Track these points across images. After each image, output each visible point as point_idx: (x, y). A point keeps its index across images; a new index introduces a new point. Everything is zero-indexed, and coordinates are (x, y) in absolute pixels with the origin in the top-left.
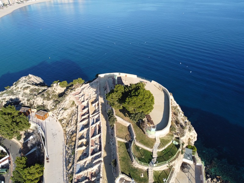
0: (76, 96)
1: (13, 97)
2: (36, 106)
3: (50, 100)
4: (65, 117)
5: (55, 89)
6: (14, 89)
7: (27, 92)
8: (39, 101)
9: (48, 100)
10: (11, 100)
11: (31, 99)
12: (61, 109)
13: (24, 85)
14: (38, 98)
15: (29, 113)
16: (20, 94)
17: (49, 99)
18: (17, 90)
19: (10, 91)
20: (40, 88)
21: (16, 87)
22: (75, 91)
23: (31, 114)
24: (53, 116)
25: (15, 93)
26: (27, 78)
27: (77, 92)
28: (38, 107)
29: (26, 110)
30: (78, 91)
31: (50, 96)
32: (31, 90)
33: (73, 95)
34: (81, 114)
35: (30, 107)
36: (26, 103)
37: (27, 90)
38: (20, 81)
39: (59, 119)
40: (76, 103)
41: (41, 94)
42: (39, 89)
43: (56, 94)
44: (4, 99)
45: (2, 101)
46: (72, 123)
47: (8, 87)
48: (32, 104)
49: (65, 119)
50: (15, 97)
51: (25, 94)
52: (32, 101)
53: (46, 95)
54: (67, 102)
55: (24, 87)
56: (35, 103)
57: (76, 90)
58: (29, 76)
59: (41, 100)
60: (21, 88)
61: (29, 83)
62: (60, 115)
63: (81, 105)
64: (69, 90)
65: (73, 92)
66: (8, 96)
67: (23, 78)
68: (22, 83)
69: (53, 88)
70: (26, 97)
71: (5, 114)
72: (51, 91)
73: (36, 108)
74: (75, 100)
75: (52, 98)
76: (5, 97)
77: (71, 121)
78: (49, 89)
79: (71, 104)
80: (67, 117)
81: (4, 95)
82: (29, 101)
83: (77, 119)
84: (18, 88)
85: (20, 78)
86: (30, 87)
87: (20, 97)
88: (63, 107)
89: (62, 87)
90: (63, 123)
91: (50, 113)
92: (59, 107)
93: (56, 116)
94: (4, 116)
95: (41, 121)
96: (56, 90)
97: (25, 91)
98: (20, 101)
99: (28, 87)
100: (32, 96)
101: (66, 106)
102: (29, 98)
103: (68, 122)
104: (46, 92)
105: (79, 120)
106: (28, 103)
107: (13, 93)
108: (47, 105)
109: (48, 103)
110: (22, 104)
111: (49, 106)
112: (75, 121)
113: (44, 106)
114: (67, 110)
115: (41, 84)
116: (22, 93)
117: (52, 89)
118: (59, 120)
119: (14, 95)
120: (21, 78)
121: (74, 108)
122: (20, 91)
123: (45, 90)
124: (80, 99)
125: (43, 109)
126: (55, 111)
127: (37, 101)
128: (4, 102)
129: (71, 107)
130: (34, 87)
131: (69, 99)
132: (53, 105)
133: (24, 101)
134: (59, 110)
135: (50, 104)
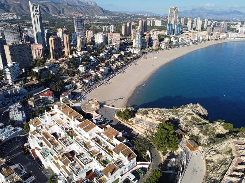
0: (237, 145)
1: (176, 117)
2: (190, 134)
3: (206, 135)
4: (214, 160)
5: (216, 127)
6: (180, 111)
7: (188, 118)
8: (196, 131)
9: (204, 135)
10: (173, 118)
11: (189, 126)
12: (213, 150)
13: (189, 111)
14: (196, 127)
15: (182, 137)
16: (182, 117)
17: (205, 133)
18: (181, 113)
19: (176, 111)
20: (202, 120)
22: (238, 139)
23: (183, 139)
24: (202, 152)
25: (179, 114)
26: (194, 106)
27: (240, 141)
28: (191, 136)
29: (180, 133)
30: (242, 141)
31: (208, 131)
32: (193, 118)
33: (234, 142)
34: (234, 168)
35: (186, 132)
36: (183, 128)
37: (189, 116)
38: (188, 106)
39: (207, 158)
40: (233, 152)
41: (200, 126)
42: (200, 120)
43: (215, 132)
44: (169, 116)
45: (166, 116)
46: (219, 171)
47: (176, 107)
48: (188, 130)
49: (214, 162)
50: (177, 118)
51: (186, 119)
52: (189, 128)
53: (204, 129)
54: (223, 147)
55: (188, 112)
56: (191, 131)
57: (240, 139)
58: (197, 105)
59: (197, 131)
60: (185, 112)
61: (194, 111)
62: (209, 155)
63: (239, 158)
64: (232, 136)
65: (235, 140)
66: (172, 114)
67: (191, 105)
68: (188, 108)
69: (215, 126)
70: (185, 122)
71: (163, 128)
72: (211, 127)
73: (190, 135)
74: (233, 148)
75: (209, 134)
76: (170, 114)
77: (218, 168)
78: (211, 124)
79: (227, 150)
80: (216, 161)
81: (170, 112)
82: (186, 127)
83: (226, 171)
84: (183, 111)
85: (188, 104)
86: (193, 114)
87: (181, 120)
88: (216, 149)
89: (225, 129)
90: (209, 166)
91: (200, 148)
92: (213, 146)
93: (205, 154)
94: (162, 129)
95: (189, 150)
96: (217, 129)
98: (180, 123)
99: (191, 114)
100: (191, 124)
101: (220, 150)
102: (188, 124)
103: (215, 167)
104: (206, 126)
105: (229, 172)
106: (185, 128)
107: (177, 114)
108: (201, 138)
109: (203, 137)
110: (180, 126)
111: (202, 140)
112: (223, 171)
113: (197, 138)
114: (220, 155)
115: (204, 117)
116: (184, 117)
117: (213, 126)
118: (206, 160)
119: (177, 116)
121: (228, 157)
122: (183, 115)
123: (206, 124)
124: (241, 151)
125: (195, 140)
126: (207, 148)
127: (194, 130)
128: (167, 118)
129: (226, 154)
130: (197, 116)
131: (227, 144)
132: (207, 142)
133: (183, 125)
134: (211, 150)
135: (204, 139)
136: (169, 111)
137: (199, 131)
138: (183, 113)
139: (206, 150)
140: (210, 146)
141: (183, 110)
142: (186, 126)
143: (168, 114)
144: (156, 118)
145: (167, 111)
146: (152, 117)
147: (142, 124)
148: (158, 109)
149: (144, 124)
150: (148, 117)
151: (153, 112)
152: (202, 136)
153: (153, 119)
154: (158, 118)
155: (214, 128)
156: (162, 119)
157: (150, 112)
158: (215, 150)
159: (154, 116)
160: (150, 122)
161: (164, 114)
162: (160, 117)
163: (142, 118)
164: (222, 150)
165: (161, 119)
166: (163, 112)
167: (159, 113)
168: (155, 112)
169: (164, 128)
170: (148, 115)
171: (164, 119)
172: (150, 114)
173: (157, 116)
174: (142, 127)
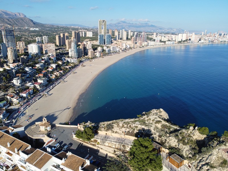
1: (146, 128)
2: (168, 145)
3: (186, 145)
5: (191, 132)
6: (146, 119)
7: (158, 127)
8: (173, 142)
9: (184, 145)
10: (143, 129)
11: (163, 136)
12: (204, 163)
13: (156, 118)
14: (171, 137)
15: (160, 151)
16: (151, 126)
18: (149, 121)
20: (172, 126)
21: (148, 118)
22: (225, 145)
23: (161, 153)
24: (190, 167)
25: (147, 123)
26: (158, 112)
28: (170, 148)
29: (158, 147)
31: (186, 139)
32: (162, 125)
33: (223, 150)
35: (162, 144)
36: (157, 139)
37: (159, 124)
38: (152, 113)
41: (174, 134)
42: (170, 127)
43: (193, 139)
44: (136, 127)
45: (134, 128)
47: (140, 115)
48: (164, 142)
52: (163, 138)
53: (180, 137)
54: (214, 157)
55: (156, 120)
56: (167, 142)
57: (227, 145)
58: (160, 110)
59: (175, 141)
60: (153, 120)
61: (160, 117)
65: (223, 147)
66: (140, 125)
67: (154, 111)
68: (154, 115)
69: (189, 132)
70: (157, 131)
71: (141, 145)
72: (186, 134)
73: (167, 148)
75: (188, 143)
76: (137, 125)
78: (184, 130)
79: (220, 162)
81: (136, 123)
82: (160, 138)
84: (150, 119)
86: (161, 122)
87: (153, 131)
88: (207, 161)
89: (201, 133)
91: (186, 162)
96: (194, 135)
97: (157, 125)
98: (152, 134)
99: (159, 122)
100: (163, 133)
102: (161, 134)
104: (180, 133)
106: (159, 140)
107: (143, 123)
108: (182, 149)
109: (184, 147)
110: (153, 137)
111: (184, 152)
113: (177, 149)
116: (154, 126)
117: (188, 132)
119: (146, 126)
120: (153, 110)
122: (152, 124)
123: (178, 130)
126: (194, 161)
127: (170, 140)
128: (135, 130)
129: (222, 167)
130: (165, 123)
131: (216, 154)
132: (191, 153)
133: (156, 136)
134: (201, 163)
135: (186, 150)
136: (136, 121)
137: (176, 141)
138: (151, 122)
139: (194, 164)
140: (197, 158)
141: (149, 117)
142: (160, 136)
143: (136, 125)
144: (123, 132)
145: (133, 121)
146: (118, 131)
147: (109, 142)
148: (122, 121)
149: (112, 142)
150: (113, 132)
151: (118, 125)
152: (182, 147)
153: (120, 134)
154: (125, 131)
155: (189, 134)
156: (131, 131)
157: (115, 125)
158: (207, 164)
159: (120, 129)
160: (118, 138)
161: (131, 126)
162: (128, 130)
163: (106, 134)
164: (215, 162)
165: (129, 131)
166: (129, 123)
167: (126, 126)
168: (121, 125)
169: (143, 147)
170: (113, 129)
171: (132, 132)
172: (116, 129)
173: (124, 129)
174: (109, 145)
